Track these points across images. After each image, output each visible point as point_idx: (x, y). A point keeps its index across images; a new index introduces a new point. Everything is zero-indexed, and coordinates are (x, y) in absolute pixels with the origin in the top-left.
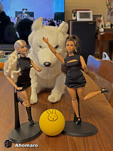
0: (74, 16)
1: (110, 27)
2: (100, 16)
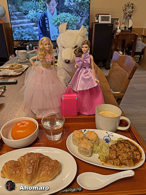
0: (97, 19)
1: (124, 29)
2: (118, 19)
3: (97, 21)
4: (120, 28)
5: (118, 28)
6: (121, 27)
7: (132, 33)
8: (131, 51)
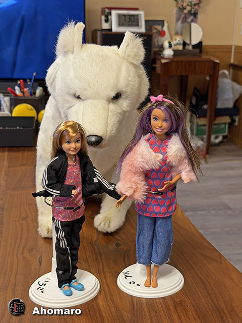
0: (107, 21)
1: (180, 48)
2: (162, 23)
3: (105, 26)
4: (170, 46)
5: (166, 44)
6: (172, 43)
7: (204, 57)
8: (205, 107)
